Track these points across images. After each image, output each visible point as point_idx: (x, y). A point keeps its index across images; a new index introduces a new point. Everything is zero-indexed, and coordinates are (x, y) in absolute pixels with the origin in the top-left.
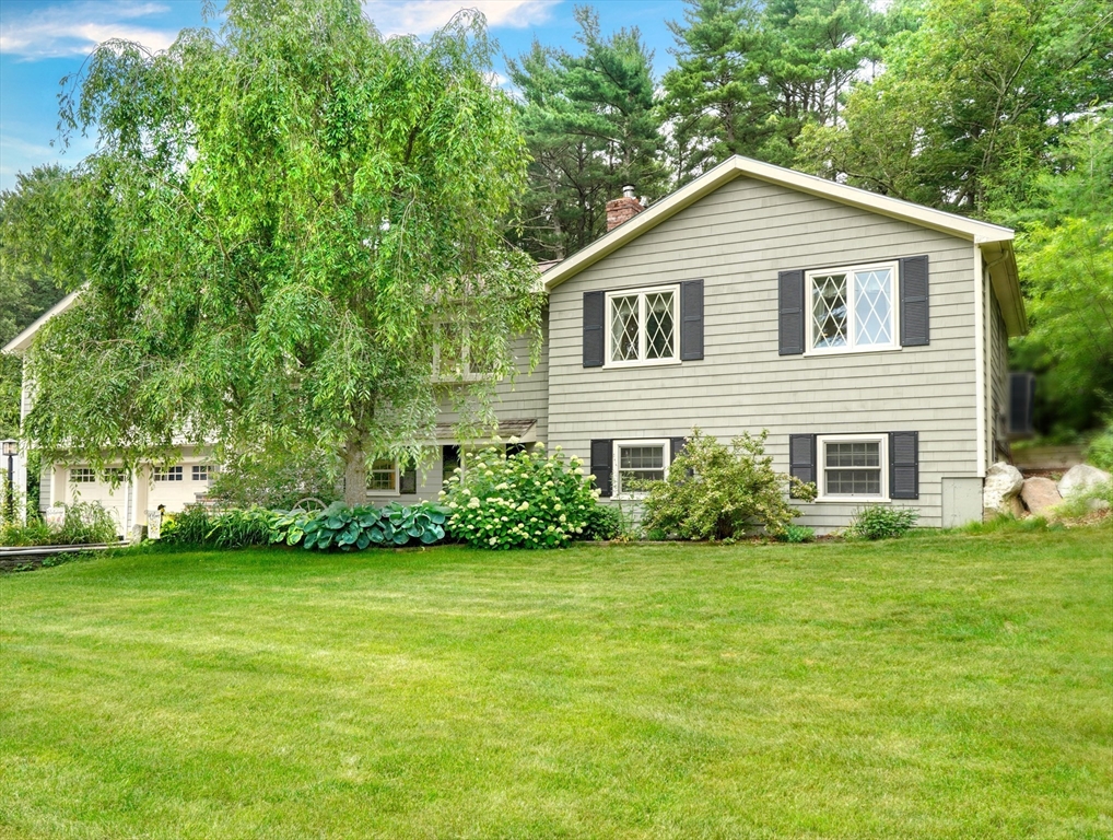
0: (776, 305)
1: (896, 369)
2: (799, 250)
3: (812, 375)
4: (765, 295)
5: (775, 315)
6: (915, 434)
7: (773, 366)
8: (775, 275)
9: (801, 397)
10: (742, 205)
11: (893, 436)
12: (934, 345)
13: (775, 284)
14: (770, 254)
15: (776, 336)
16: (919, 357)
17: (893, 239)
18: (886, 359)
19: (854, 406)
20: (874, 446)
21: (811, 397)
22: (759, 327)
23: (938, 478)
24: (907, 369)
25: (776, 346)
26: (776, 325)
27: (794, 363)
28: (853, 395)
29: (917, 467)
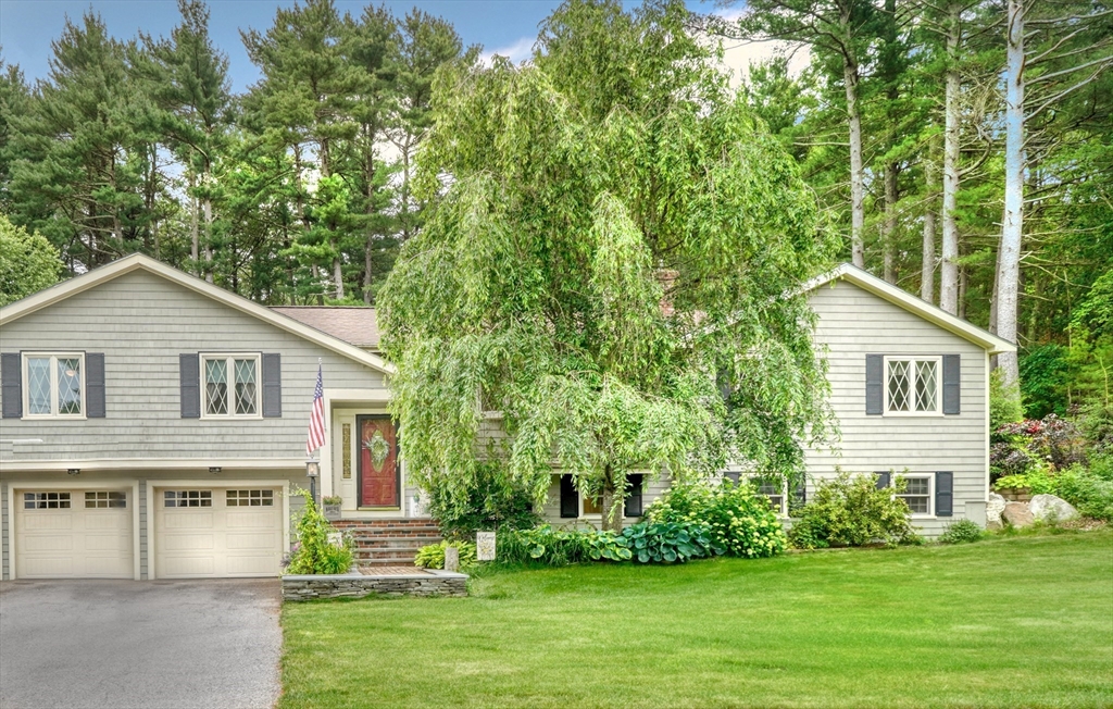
0: (864, 378)
1: (939, 430)
2: (879, 340)
3: (888, 430)
4: (856, 370)
5: (864, 385)
6: (950, 473)
7: (862, 422)
8: (863, 356)
9: (881, 445)
10: (841, 301)
11: (938, 475)
12: (963, 415)
13: (864, 363)
14: (860, 340)
15: (864, 400)
16: (953, 423)
17: (939, 340)
18: (935, 423)
19: (914, 453)
20: (925, 481)
21: (886, 445)
22: (853, 393)
23: (963, 502)
24: (946, 430)
25: (864, 408)
26: (864, 393)
27: (876, 421)
28: (914, 445)
29: (951, 495)
